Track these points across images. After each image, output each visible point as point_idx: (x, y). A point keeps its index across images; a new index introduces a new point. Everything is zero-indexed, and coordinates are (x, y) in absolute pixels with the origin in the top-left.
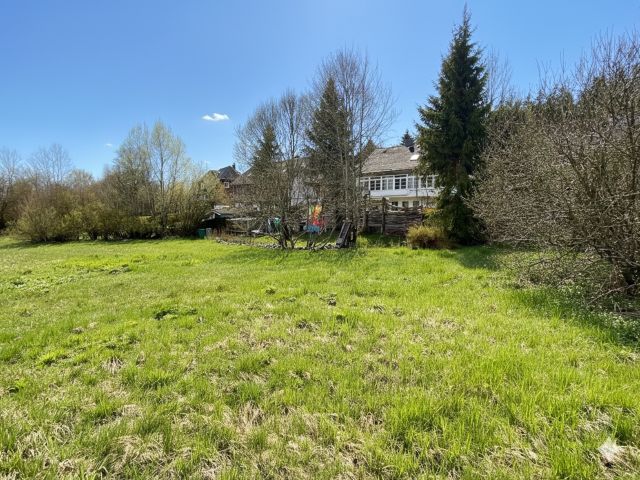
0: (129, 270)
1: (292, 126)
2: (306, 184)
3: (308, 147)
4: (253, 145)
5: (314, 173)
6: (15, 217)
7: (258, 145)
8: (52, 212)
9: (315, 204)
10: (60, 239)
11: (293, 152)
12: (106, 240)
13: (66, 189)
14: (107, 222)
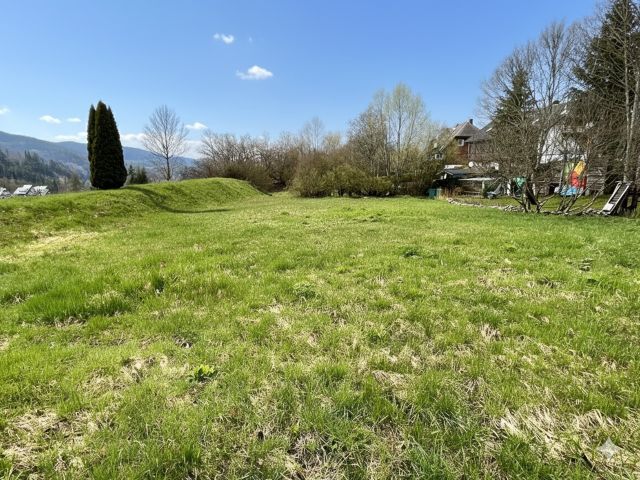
0: (374, 221)
1: (554, 65)
2: (565, 135)
3: (575, 90)
4: (497, 96)
5: (580, 122)
6: (290, 176)
7: (504, 95)
8: (314, 173)
9: (576, 161)
10: (319, 194)
11: (550, 98)
12: (350, 196)
13: (323, 154)
14: (352, 181)
